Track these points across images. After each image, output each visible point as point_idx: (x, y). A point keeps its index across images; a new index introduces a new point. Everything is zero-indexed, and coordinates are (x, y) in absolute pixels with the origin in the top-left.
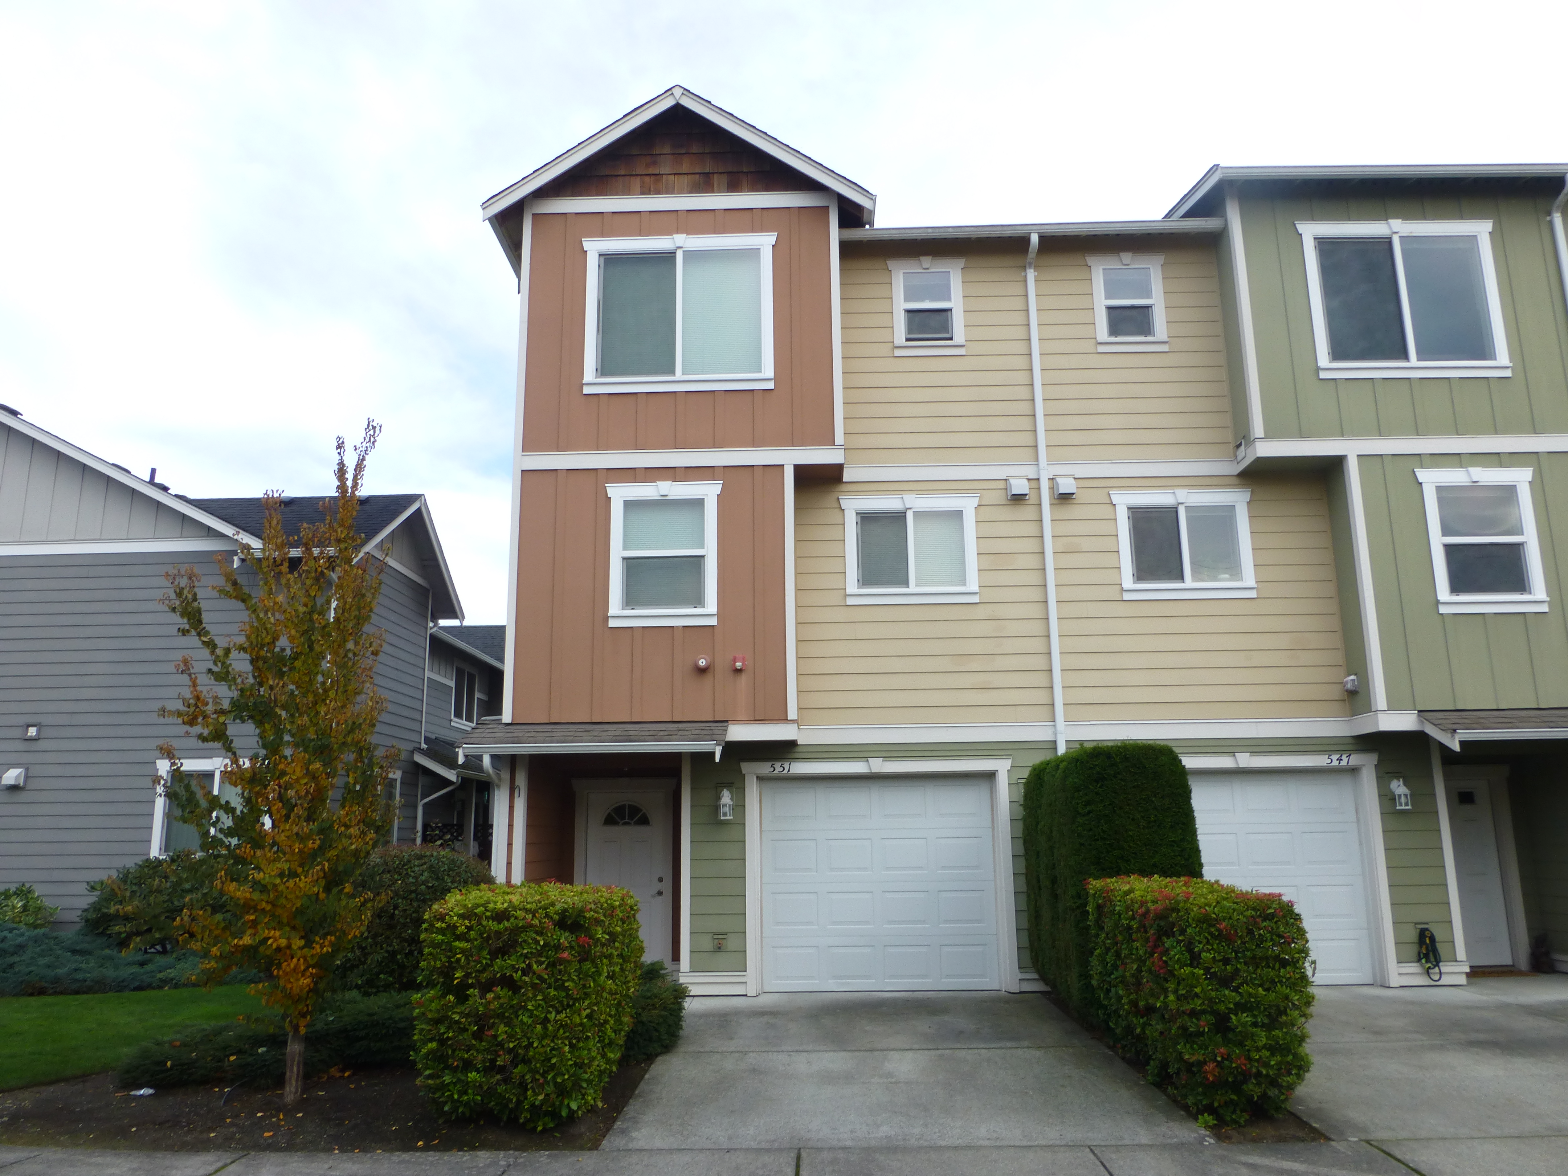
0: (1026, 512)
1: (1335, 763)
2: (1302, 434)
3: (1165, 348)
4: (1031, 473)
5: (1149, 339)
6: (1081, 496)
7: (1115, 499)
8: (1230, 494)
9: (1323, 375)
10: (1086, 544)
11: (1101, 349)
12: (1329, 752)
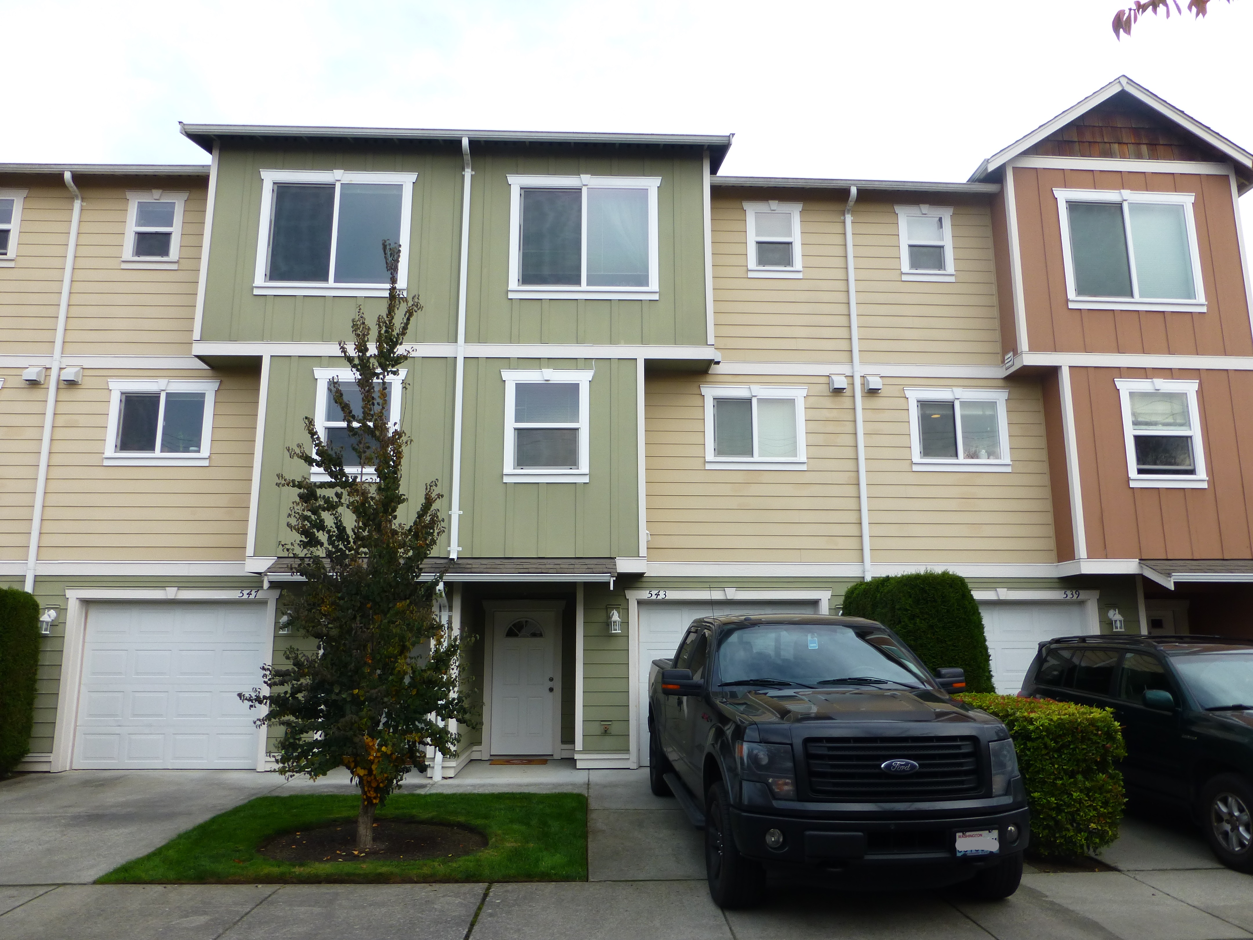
0: (37, 394)
1: (246, 596)
2: (232, 338)
3: (175, 267)
4: (46, 362)
5: (165, 259)
6: (87, 382)
7: (112, 386)
8: (203, 384)
9: (256, 292)
10: (82, 420)
11: (124, 266)
12: (242, 588)
